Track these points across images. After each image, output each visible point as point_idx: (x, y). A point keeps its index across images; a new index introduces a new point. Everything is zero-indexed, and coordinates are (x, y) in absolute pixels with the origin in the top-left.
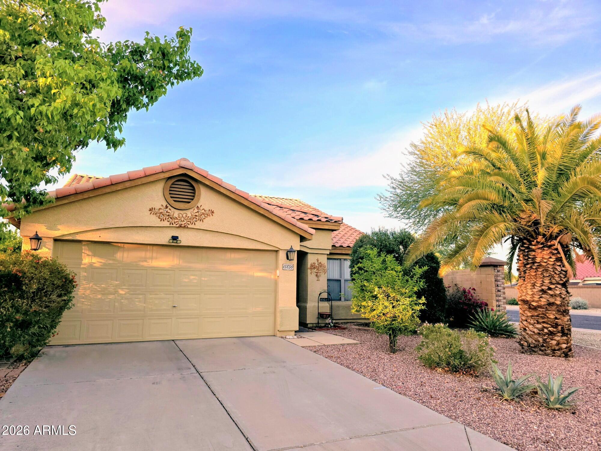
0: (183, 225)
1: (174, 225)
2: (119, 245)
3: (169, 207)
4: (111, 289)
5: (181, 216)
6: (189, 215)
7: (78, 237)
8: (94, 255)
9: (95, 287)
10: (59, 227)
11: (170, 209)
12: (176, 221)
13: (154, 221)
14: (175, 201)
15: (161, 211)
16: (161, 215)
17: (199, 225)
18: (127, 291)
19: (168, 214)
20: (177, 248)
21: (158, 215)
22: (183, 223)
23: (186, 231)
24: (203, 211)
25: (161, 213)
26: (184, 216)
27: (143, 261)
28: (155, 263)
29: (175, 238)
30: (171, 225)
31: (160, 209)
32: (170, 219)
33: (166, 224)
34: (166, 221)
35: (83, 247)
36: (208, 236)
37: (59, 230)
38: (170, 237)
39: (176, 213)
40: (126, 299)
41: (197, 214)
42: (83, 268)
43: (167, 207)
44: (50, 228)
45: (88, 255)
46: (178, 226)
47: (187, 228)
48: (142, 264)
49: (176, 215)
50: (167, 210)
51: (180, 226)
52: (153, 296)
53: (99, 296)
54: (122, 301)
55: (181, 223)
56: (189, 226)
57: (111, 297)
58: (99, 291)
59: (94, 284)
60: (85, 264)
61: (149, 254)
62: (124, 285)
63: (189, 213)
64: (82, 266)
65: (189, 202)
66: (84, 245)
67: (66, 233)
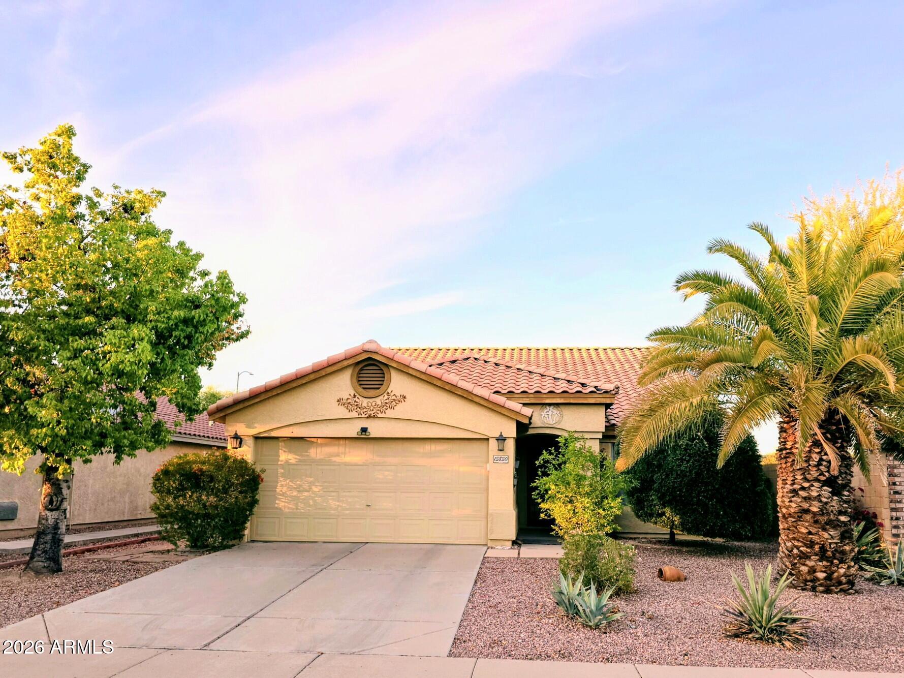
0: (372, 415)
1: (363, 416)
2: (313, 440)
3: (358, 396)
4: (306, 486)
5: (370, 404)
6: (379, 403)
7: (273, 434)
8: (290, 452)
9: (290, 484)
10: (256, 425)
11: (358, 398)
12: (365, 410)
13: (342, 412)
14: (364, 388)
15: (349, 401)
16: (349, 405)
17: (390, 413)
18: (321, 488)
19: (356, 404)
20: (368, 441)
21: (346, 405)
22: (372, 412)
23: (376, 421)
24: (394, 397)
25: (349, 403)
26: (374, 404)
27: (335, 456)
28: (348, 459)
29: (364, 430)
30: (360, 416)
31: (348, 399)
32: (358, 409)
33: (354, 414)
34: (354, 412)
35: (280, 444)
36: (401, 424)
37: (256, 427)
38: (359, 430)
39: (365, 402)
40: (320, 496)
41: (387, 401)
42: (281, 464)
43: (355, 396)
44: (249, 426)
45: (285, 451)
46: (367, 416)
47: (377, 417)
48: (334, 459)
49: (365, 404)
50: (355, 399)
51: (369, 417)
52: (347, 494)
53: (295, 494)
54: (317, 498)
55: (370, 413)
56: (379, 416)
57: (306, 494)
58: (295, 488)
59: (290, 481)
60: (282, 461)
61: (342, 449)
62: (318, 482)
63: (378, 401)
64: (279, 463)
65: (379, 388)
66: (281, 442)
67: (262, 431)
